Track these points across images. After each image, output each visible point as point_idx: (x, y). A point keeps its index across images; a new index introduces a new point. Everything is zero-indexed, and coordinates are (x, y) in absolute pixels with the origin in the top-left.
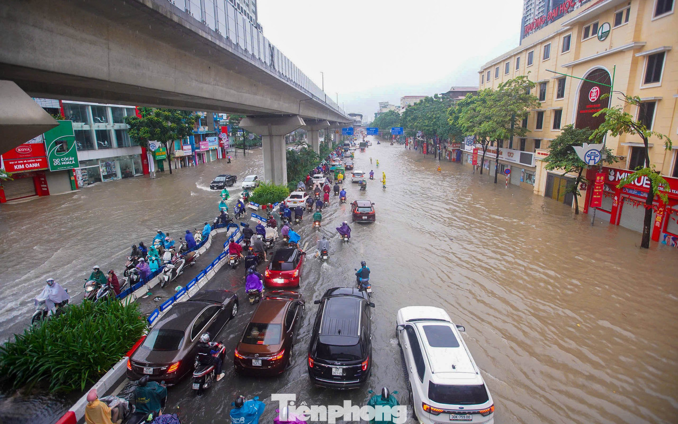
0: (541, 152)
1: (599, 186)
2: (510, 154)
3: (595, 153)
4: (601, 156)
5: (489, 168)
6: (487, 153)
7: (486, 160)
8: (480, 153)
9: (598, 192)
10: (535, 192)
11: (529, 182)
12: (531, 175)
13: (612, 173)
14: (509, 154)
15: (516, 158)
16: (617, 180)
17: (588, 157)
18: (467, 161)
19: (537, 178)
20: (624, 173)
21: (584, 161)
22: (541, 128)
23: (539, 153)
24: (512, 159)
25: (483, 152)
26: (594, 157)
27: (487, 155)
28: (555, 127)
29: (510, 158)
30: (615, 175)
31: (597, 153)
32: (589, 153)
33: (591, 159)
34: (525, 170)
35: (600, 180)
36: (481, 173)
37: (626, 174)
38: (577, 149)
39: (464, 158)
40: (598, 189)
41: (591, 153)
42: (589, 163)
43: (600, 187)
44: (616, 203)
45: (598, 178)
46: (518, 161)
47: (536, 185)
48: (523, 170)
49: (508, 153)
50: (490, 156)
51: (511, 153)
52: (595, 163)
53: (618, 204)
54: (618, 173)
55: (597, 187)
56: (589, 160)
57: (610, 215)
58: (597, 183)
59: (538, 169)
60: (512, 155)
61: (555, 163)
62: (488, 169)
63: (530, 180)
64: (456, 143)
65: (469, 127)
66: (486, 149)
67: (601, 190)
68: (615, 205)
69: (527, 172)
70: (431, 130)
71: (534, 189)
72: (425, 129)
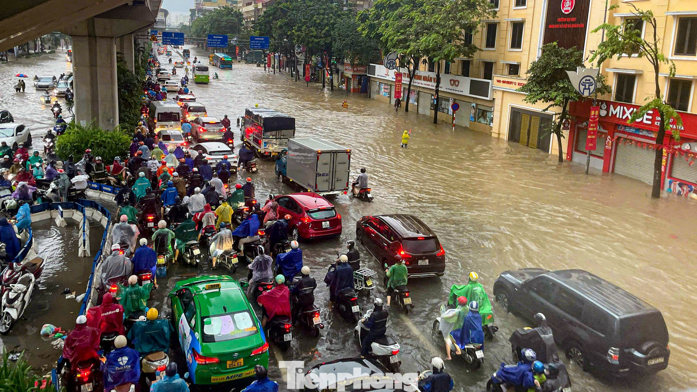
0: (502, 79)
1: (593, 123)
2: (454, 83)
3: (589, 80)
4: (596, 86)
5: (418, 102)
6: (415, 81)
7: (414, 91)
8: (405, 80)
9: (593, 131)
10: (494, 135)
11: (483, 122)
12: (487, 111)
13: (604, 106)
14: (452, 82)
15: (464, 87)
16: (610, 115)
17: (583, 85)
18: (378, 92)
19: (496, 115)
20: (619, 107)
21: (578, 90)
22: (493, 46)
23: (499, 81)
24: (458, 88)
25: (409, 80)
26: (589, 86)
27: (415, 84)
28: (513, 46)
29: (454, 87)
30: (608, 110)
31: (592, 80)
32: (584, 80)
33: (585, 89)
34: (477, 105)
35: (594, 115)
36: (407, 110)
37: (622, 107)
38: (570, 73)
39: (374, 87)
40: (593, 127)
41: (586, 80)
42: (583, 94)
43: (594, 125)
44: (610, 145)
45: (593, 113)
46: (466, 92)
47: (495, 125)
48: (474, 105)
49: (451, 80)
50: (420, 85)
51: (455, 81)
52: (589, 94)
53: (612, 146)
54: (611, 106)
55: (592, 125)
56: (584, 89)
57: (602, 161)
58: (592, 119)
59: (498, 102)
60: (457, 83)
61: (540, 93)
62: (416, 104)
63: (485, 118)
64: (361, 65)
65: (400, 41)
66: (414, 75)
67: (595, 129)
68: (608, 147)
69: (480, 107)
70: (322, 43)
71: (493, 130)
72: (313, 42)
